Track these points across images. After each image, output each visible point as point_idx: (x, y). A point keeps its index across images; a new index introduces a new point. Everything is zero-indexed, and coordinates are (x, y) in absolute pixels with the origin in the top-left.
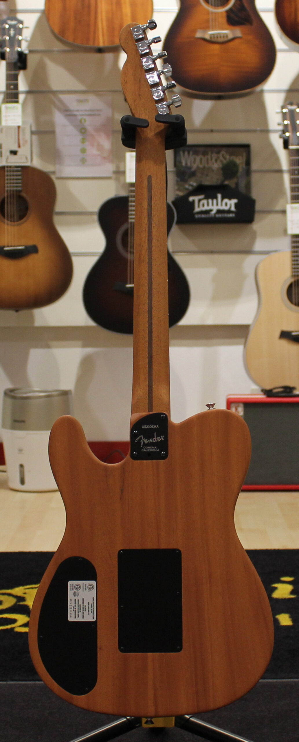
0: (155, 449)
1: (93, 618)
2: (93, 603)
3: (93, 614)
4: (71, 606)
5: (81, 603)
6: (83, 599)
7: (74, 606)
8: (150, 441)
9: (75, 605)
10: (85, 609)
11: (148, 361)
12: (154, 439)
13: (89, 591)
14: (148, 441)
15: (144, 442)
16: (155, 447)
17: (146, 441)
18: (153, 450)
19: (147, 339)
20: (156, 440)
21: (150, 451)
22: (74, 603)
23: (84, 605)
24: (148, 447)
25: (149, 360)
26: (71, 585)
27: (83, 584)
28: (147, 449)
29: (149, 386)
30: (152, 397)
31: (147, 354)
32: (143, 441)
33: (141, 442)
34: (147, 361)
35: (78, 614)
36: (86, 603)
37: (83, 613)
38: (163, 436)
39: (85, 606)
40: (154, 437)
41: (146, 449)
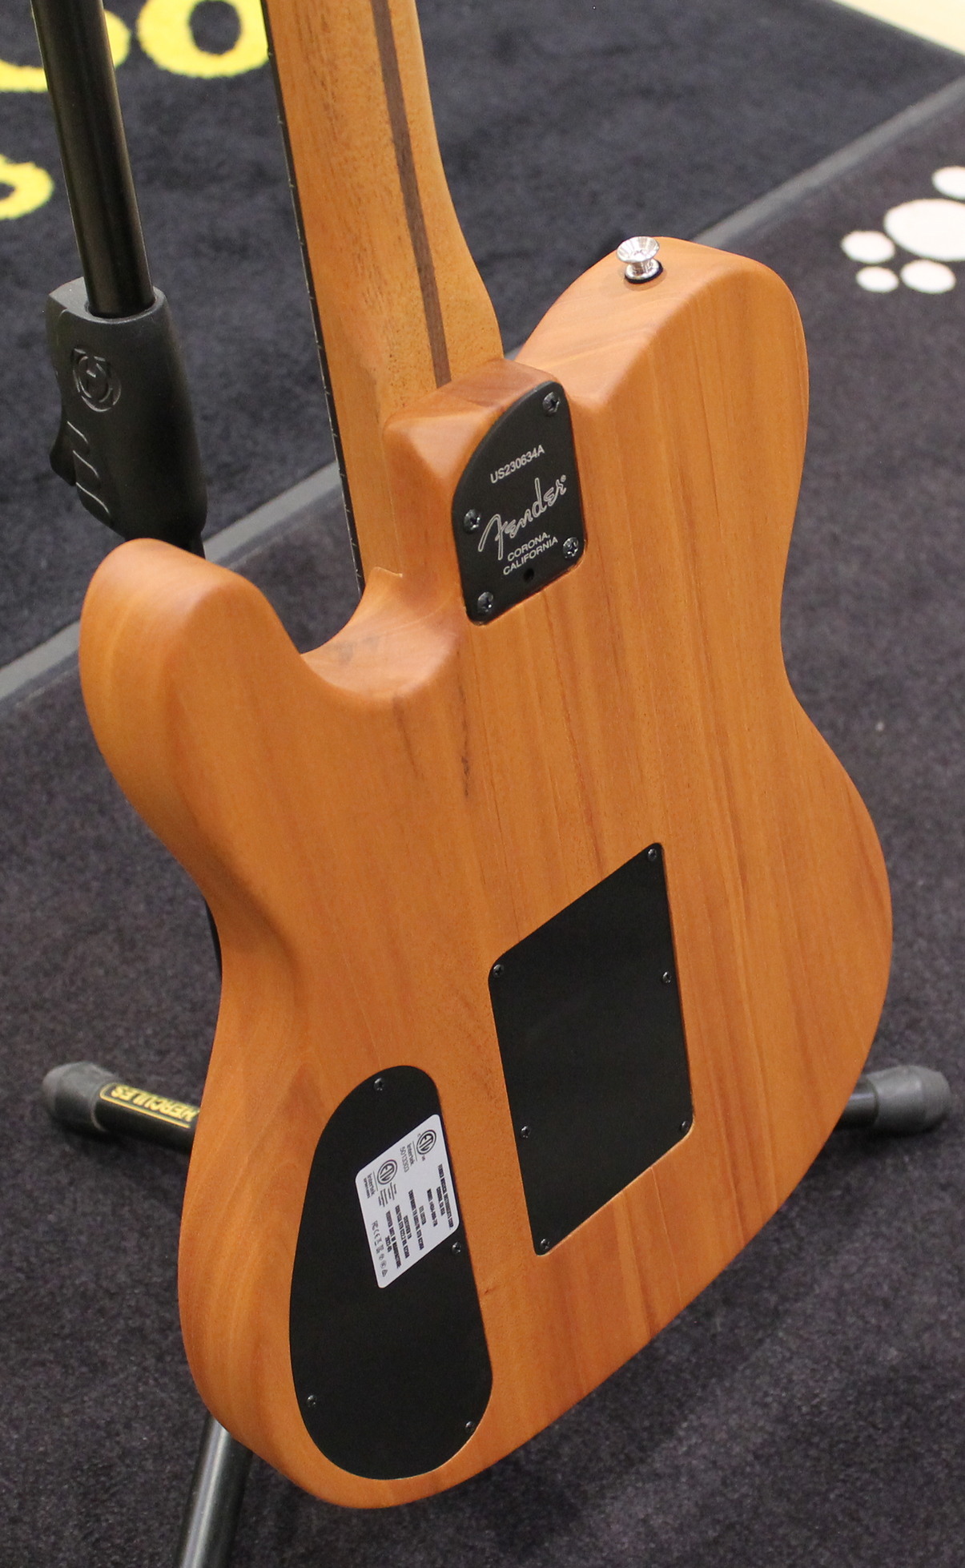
0: (543, 543)
1: (451, 1225)
2: (443, 1181)
3: (449, 1213)
4: (380, 1240)
5: (407, 1210)
6: (411, 1195)
7: (388, 1234)
8: (525, 521)
9: (392, 1231)
10: (423, 1216)
11: (397, 157)
12: (535, 504)
13: (424, 1159)
14: (520, 523)
15: (506, 537)
16: (545, 535)
17: (511, 529)
18: (540, 549)
19: (374, 56)
20: (544, 503)
21: (528, 560)
22: (386, 1223)
23: (418, 1207)
24: (522, 550)
25: (397, 150)
26: (368, 1182)
27: (402, 1151)
28: (519, 559)
29: (419, 270)
30: (439, 309)
31: (388, 127)
32: (504, 532)
33: (498, 542)
34: (390, 156)
35: (406, 1249)
36: (421, 1200)
37: (419, 1234)
38: (563, 478)
39: (422, 1208)
40: (536, 500)
41: (514, 561)
